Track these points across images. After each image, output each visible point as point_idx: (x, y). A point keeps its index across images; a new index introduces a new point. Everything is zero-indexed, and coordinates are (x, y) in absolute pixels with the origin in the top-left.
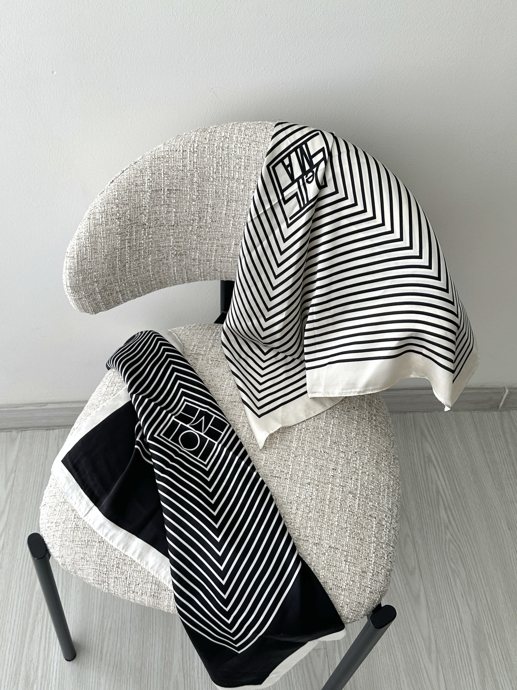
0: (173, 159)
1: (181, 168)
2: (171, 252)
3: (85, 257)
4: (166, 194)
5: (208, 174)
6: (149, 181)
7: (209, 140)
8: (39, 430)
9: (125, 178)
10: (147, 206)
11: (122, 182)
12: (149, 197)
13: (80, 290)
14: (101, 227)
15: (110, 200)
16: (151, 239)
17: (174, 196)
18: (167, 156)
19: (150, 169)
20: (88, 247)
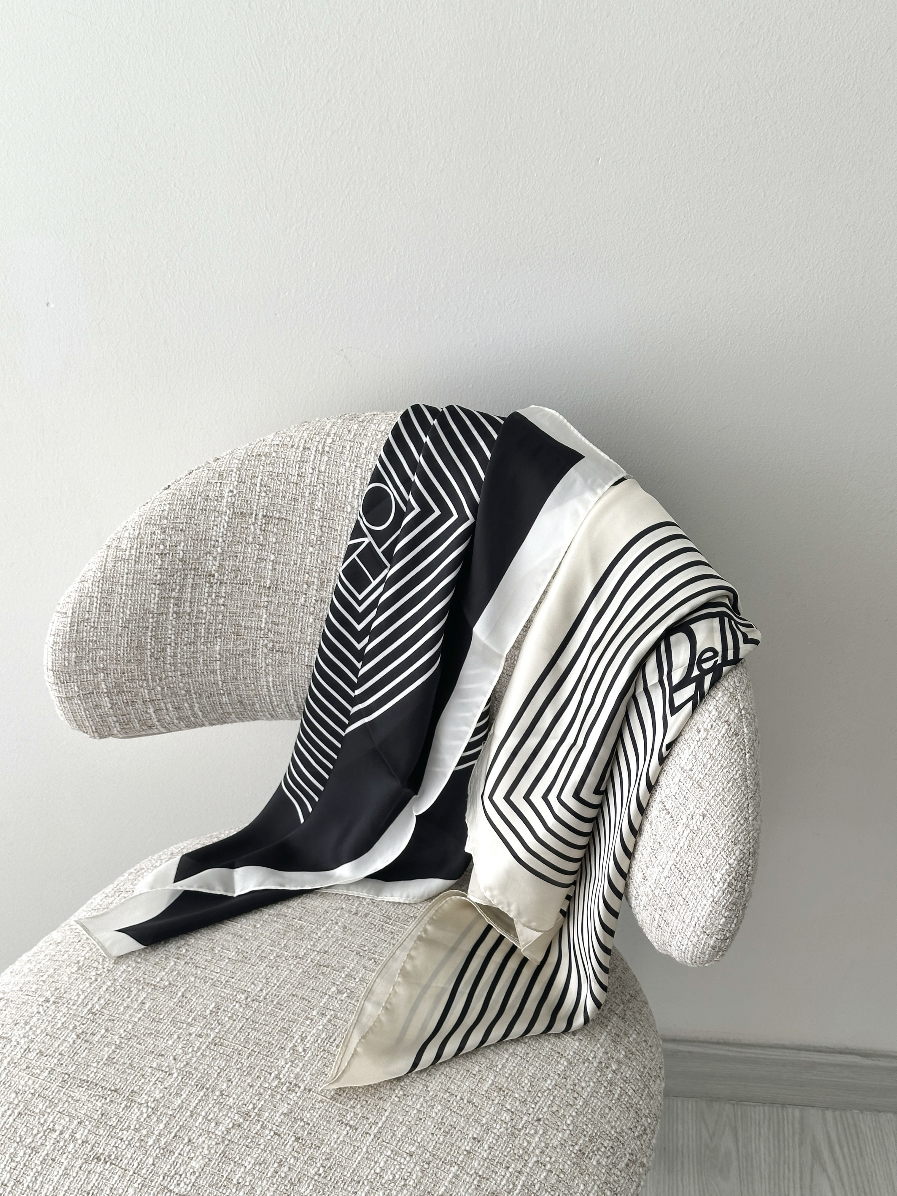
0: (283, 460)
1: (295, 479)
2: (262, 641)
3: (87, 616)
4: (259, 523)
5: (344, 498)
6: (231, 494)
7: (355, 435)
10: (221, 540)
11: (183, 489)
12: (226, 524)
13: (70, 679)
14: (126, 566)
15: (153, 518)
16: (222, 607)
17: (275, 530)
18: (274, 454)
19: (238, 473)
20: (95, 599)
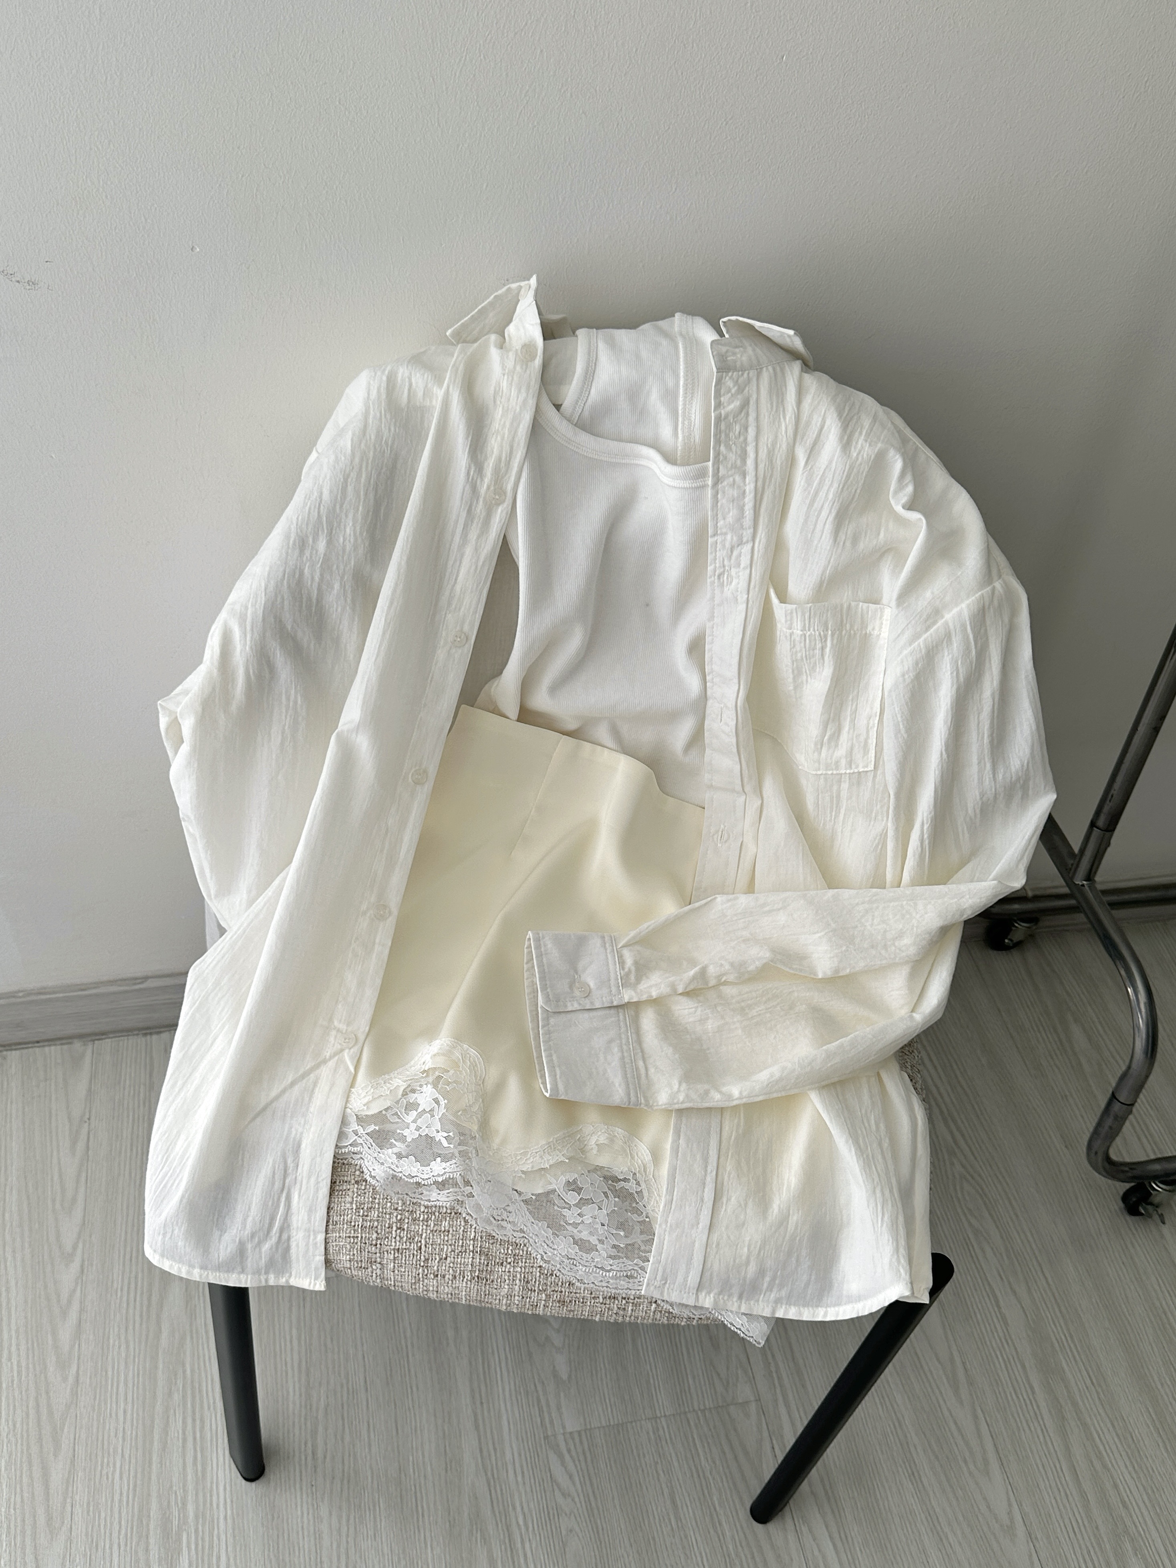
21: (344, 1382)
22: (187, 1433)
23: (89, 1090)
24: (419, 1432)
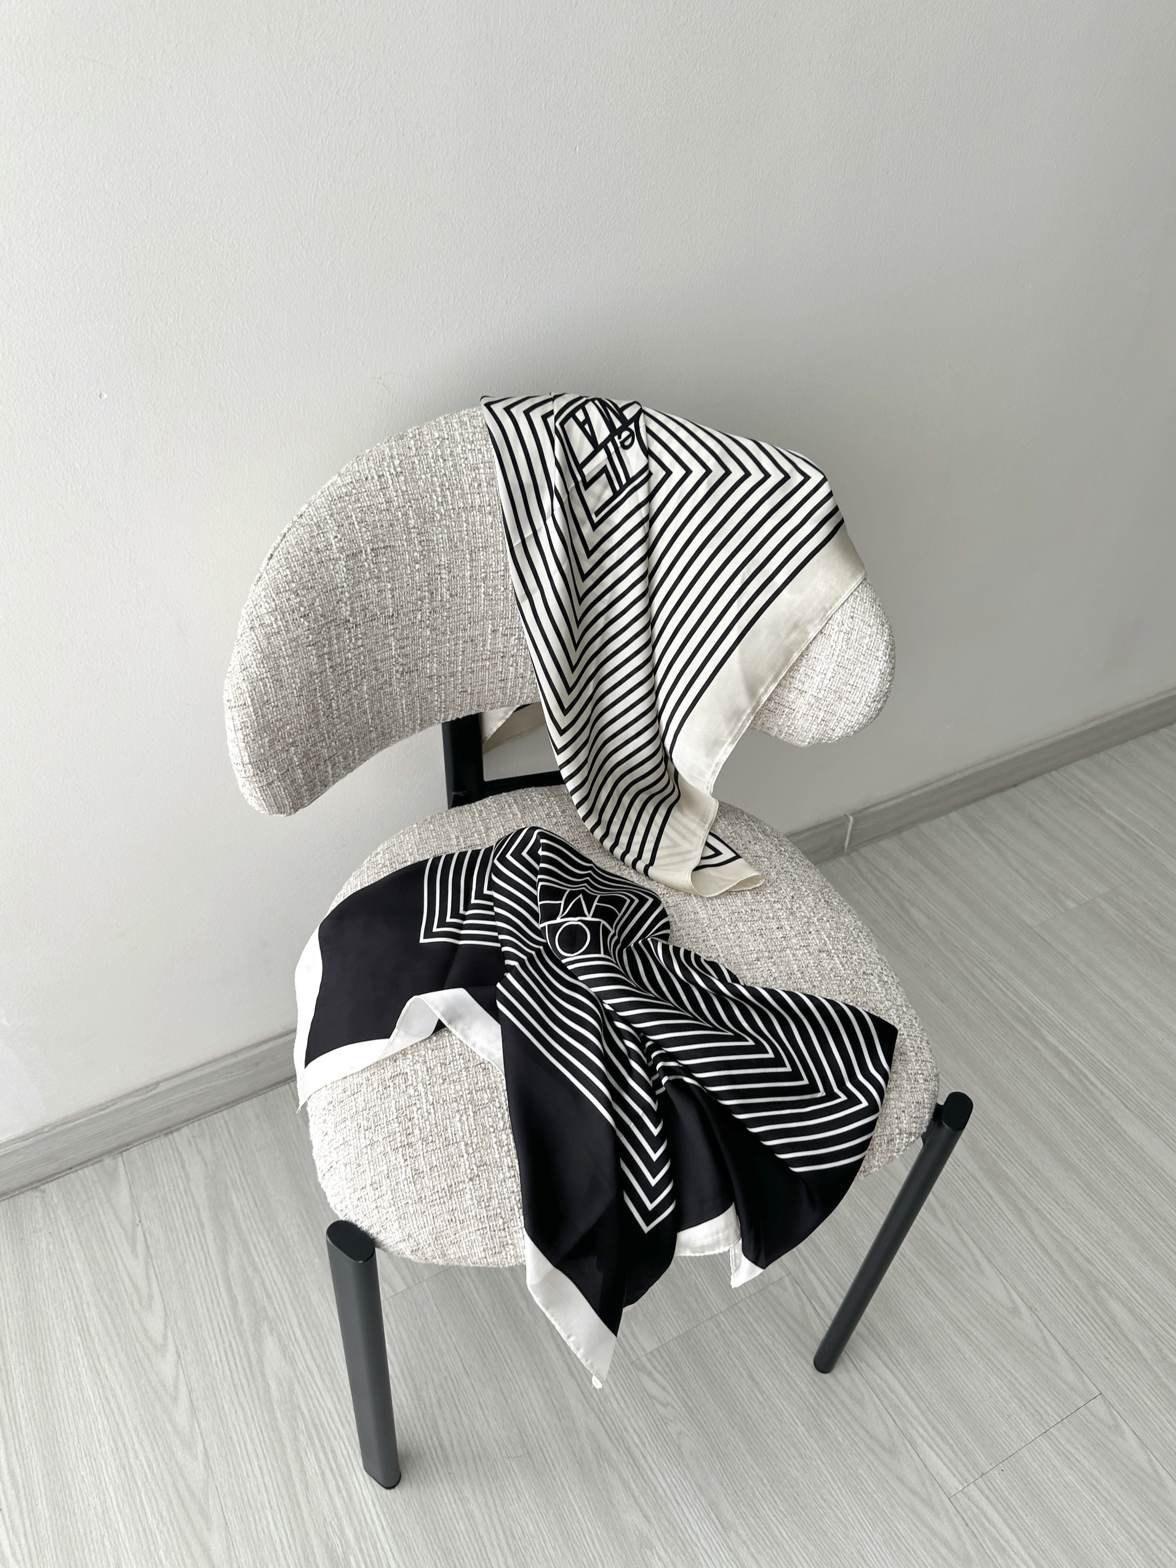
0: (365, 494)
1: (384, 506)
2: (394, 668)
3: (265, 698)
4: (370, 558)
5: (431, 508)
6: (336, 540)
8: (152, 1139)
9: (294, 543)
10: (345, 585)
11: (291, 551)
12: (344, 569)
13: (268, 764)
14: (279, 638)
15: (280, 586)
16: (362, 648)
17: (384, 559)
18: (354, 491)
19: (332, 518)
20: (267, 680)
21: (446, 1374)
22: (323, 1467)
23: (132, 1196)
24: (525, 1395)
